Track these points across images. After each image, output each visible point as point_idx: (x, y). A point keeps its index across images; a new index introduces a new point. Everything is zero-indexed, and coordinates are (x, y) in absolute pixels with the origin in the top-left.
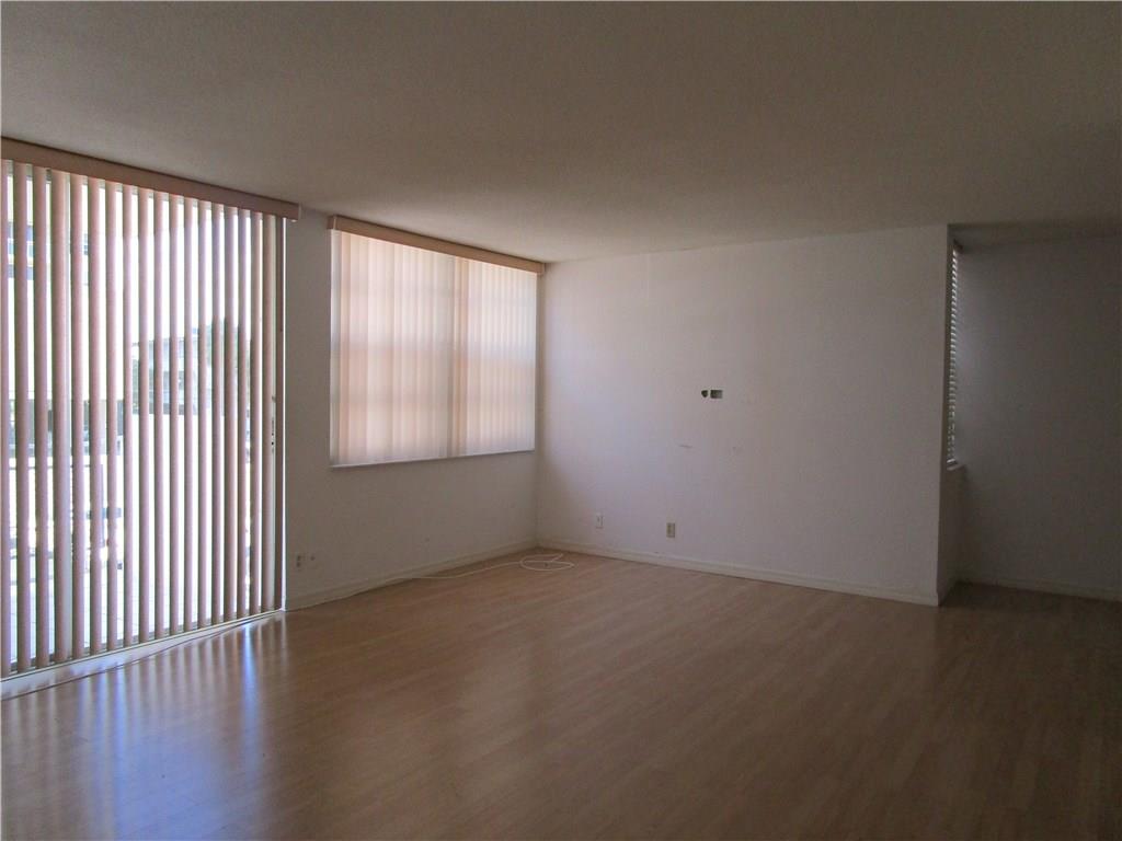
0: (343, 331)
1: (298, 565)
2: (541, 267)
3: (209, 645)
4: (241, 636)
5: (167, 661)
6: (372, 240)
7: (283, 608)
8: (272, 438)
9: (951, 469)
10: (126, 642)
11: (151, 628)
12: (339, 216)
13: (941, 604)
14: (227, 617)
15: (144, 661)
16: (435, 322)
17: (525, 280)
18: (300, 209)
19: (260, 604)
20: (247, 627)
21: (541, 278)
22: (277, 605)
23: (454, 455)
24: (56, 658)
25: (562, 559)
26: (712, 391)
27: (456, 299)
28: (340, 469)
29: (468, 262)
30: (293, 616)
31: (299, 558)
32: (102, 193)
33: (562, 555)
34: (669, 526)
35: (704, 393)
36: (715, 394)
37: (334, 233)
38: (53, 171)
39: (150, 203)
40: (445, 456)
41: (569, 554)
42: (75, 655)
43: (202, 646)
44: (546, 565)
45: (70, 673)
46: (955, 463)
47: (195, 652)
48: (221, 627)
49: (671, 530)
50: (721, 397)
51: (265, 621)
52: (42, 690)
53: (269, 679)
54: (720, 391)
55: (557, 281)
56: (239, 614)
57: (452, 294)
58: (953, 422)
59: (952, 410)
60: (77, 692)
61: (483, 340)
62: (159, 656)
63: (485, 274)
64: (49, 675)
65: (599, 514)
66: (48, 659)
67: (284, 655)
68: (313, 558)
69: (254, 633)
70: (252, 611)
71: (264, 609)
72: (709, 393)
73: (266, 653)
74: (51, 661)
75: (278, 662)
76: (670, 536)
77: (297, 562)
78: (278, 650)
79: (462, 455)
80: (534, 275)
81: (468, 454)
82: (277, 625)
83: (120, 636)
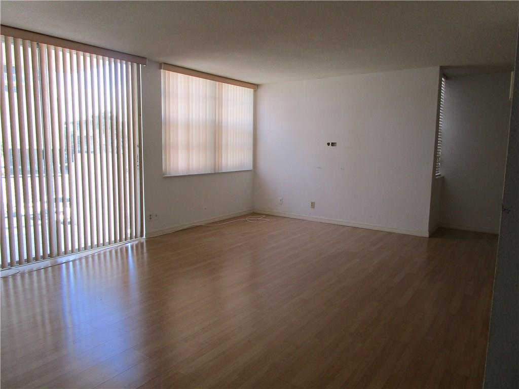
0: (167, 117)
1: (151, 218)
2: (255, 86)
3: (114, 251)
4: (127, 248)
5: (96, 258)
6: (179, 74)
7: (144, 237)
8: (138, 163)
9: (437, 177)
10: (79, 249)
11: (89, 244)
12: (165, 63)
13: (430, 236)
14: (121, 240)
15: (87, 258)
16: (208, 113)
17: (248, 93)
18: (147, 60)
19: (134, 235)
20: (129, 245)
21: (255, 91)
22: (142, 235)
23: (217, 172)
24: (51, 256)
25: (264, 218)
26: (332, 143)
27: (217, 101)
28: (167, 177)
29: (222, 85)
30: (149, 240)
31: (150, 215)
32: (61, 54)
33: (264, 216)
34: (312, 203)
35: (328, 144)
36: (333, 144)
37: (162, 71)
38: (39, 43)
39: (82, 58)
40: (213, 172)
41: (267, 215)
42: (59, 254)
43: (111, 252)
44: (258, 220)
45: (56, 262)
46: (440, 175)
47: (108, 254)
48: (119, 244)
49: (313, 205)
50: (336, 146)
51: (136, 242)
52: (46, 268)
53: (140, 265)
54: (336, 143)
55: (262, 93)
56: (126, 239)
57: (215, 99)
58: (439, 157)
59: (439, 152)
60: (60, 269)
61: (229, 121)
62: (93, 256)
63: (230, 90)
64: (48, 262)
65: (281, 198)
66: (47, 256)
67: (145, 255)
68: (156, 216)
69: (132, 247)
70: (131, 238)
71: (136, 237)
72: (331, 144)
73: (137, 254)
74: (49, 256)
75: (143, 258)
76: (312, 208)
77: (149, 217)
78: (142, 253)
79: (221, 172)
80: (252, 91)
81: (223, 171)
82: (142, 244)
83: (77, 247)
